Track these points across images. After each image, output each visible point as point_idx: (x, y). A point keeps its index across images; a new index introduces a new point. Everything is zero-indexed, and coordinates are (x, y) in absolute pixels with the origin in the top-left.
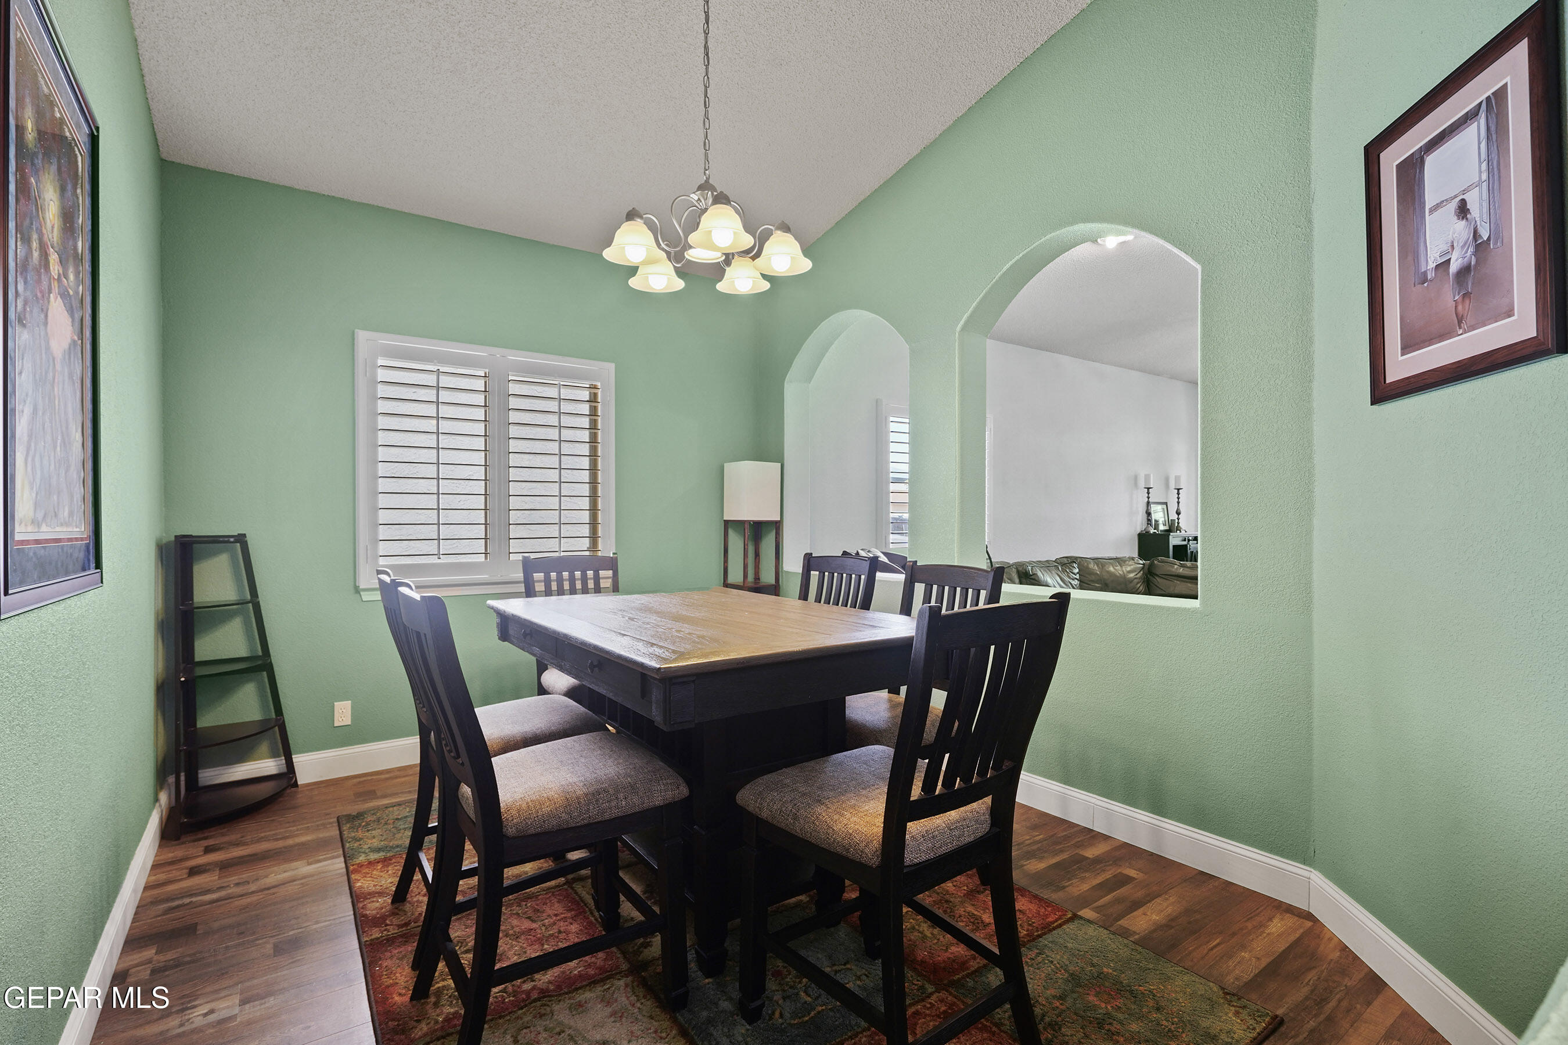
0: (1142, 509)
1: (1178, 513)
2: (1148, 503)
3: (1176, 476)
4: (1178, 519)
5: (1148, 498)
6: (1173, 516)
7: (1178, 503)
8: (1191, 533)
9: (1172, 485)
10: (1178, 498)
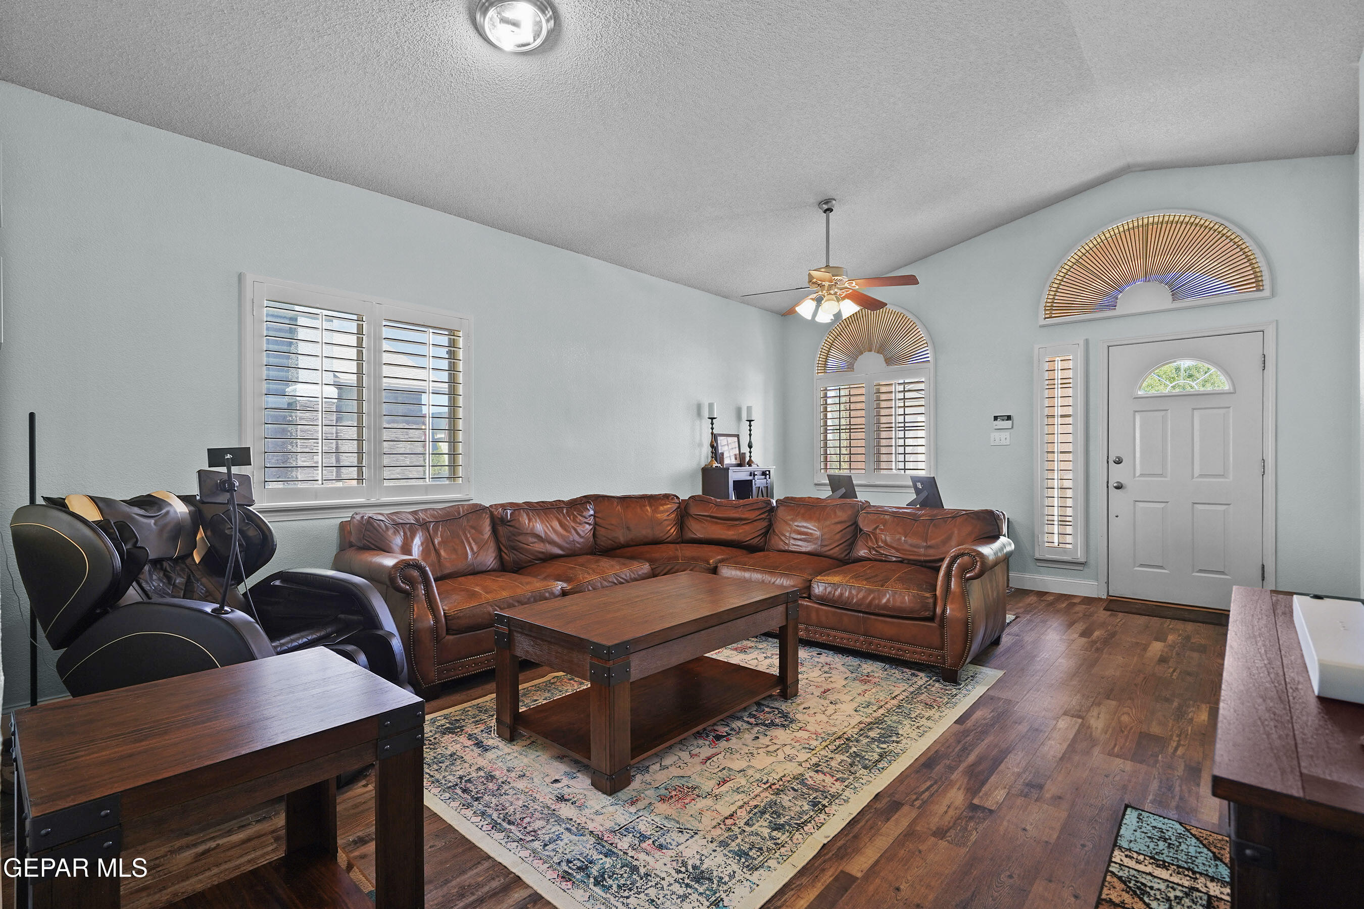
0: (707, 439)
1: (750, 446)
2: (715, 437)
3: (748, 407)
4: (750, 452)
5: (712, 429)
6: (745, 449)
7: (750, 435)
8: (763, 467)
9: (744, 416)
10: (750, 430)
